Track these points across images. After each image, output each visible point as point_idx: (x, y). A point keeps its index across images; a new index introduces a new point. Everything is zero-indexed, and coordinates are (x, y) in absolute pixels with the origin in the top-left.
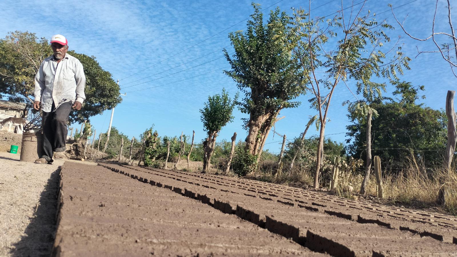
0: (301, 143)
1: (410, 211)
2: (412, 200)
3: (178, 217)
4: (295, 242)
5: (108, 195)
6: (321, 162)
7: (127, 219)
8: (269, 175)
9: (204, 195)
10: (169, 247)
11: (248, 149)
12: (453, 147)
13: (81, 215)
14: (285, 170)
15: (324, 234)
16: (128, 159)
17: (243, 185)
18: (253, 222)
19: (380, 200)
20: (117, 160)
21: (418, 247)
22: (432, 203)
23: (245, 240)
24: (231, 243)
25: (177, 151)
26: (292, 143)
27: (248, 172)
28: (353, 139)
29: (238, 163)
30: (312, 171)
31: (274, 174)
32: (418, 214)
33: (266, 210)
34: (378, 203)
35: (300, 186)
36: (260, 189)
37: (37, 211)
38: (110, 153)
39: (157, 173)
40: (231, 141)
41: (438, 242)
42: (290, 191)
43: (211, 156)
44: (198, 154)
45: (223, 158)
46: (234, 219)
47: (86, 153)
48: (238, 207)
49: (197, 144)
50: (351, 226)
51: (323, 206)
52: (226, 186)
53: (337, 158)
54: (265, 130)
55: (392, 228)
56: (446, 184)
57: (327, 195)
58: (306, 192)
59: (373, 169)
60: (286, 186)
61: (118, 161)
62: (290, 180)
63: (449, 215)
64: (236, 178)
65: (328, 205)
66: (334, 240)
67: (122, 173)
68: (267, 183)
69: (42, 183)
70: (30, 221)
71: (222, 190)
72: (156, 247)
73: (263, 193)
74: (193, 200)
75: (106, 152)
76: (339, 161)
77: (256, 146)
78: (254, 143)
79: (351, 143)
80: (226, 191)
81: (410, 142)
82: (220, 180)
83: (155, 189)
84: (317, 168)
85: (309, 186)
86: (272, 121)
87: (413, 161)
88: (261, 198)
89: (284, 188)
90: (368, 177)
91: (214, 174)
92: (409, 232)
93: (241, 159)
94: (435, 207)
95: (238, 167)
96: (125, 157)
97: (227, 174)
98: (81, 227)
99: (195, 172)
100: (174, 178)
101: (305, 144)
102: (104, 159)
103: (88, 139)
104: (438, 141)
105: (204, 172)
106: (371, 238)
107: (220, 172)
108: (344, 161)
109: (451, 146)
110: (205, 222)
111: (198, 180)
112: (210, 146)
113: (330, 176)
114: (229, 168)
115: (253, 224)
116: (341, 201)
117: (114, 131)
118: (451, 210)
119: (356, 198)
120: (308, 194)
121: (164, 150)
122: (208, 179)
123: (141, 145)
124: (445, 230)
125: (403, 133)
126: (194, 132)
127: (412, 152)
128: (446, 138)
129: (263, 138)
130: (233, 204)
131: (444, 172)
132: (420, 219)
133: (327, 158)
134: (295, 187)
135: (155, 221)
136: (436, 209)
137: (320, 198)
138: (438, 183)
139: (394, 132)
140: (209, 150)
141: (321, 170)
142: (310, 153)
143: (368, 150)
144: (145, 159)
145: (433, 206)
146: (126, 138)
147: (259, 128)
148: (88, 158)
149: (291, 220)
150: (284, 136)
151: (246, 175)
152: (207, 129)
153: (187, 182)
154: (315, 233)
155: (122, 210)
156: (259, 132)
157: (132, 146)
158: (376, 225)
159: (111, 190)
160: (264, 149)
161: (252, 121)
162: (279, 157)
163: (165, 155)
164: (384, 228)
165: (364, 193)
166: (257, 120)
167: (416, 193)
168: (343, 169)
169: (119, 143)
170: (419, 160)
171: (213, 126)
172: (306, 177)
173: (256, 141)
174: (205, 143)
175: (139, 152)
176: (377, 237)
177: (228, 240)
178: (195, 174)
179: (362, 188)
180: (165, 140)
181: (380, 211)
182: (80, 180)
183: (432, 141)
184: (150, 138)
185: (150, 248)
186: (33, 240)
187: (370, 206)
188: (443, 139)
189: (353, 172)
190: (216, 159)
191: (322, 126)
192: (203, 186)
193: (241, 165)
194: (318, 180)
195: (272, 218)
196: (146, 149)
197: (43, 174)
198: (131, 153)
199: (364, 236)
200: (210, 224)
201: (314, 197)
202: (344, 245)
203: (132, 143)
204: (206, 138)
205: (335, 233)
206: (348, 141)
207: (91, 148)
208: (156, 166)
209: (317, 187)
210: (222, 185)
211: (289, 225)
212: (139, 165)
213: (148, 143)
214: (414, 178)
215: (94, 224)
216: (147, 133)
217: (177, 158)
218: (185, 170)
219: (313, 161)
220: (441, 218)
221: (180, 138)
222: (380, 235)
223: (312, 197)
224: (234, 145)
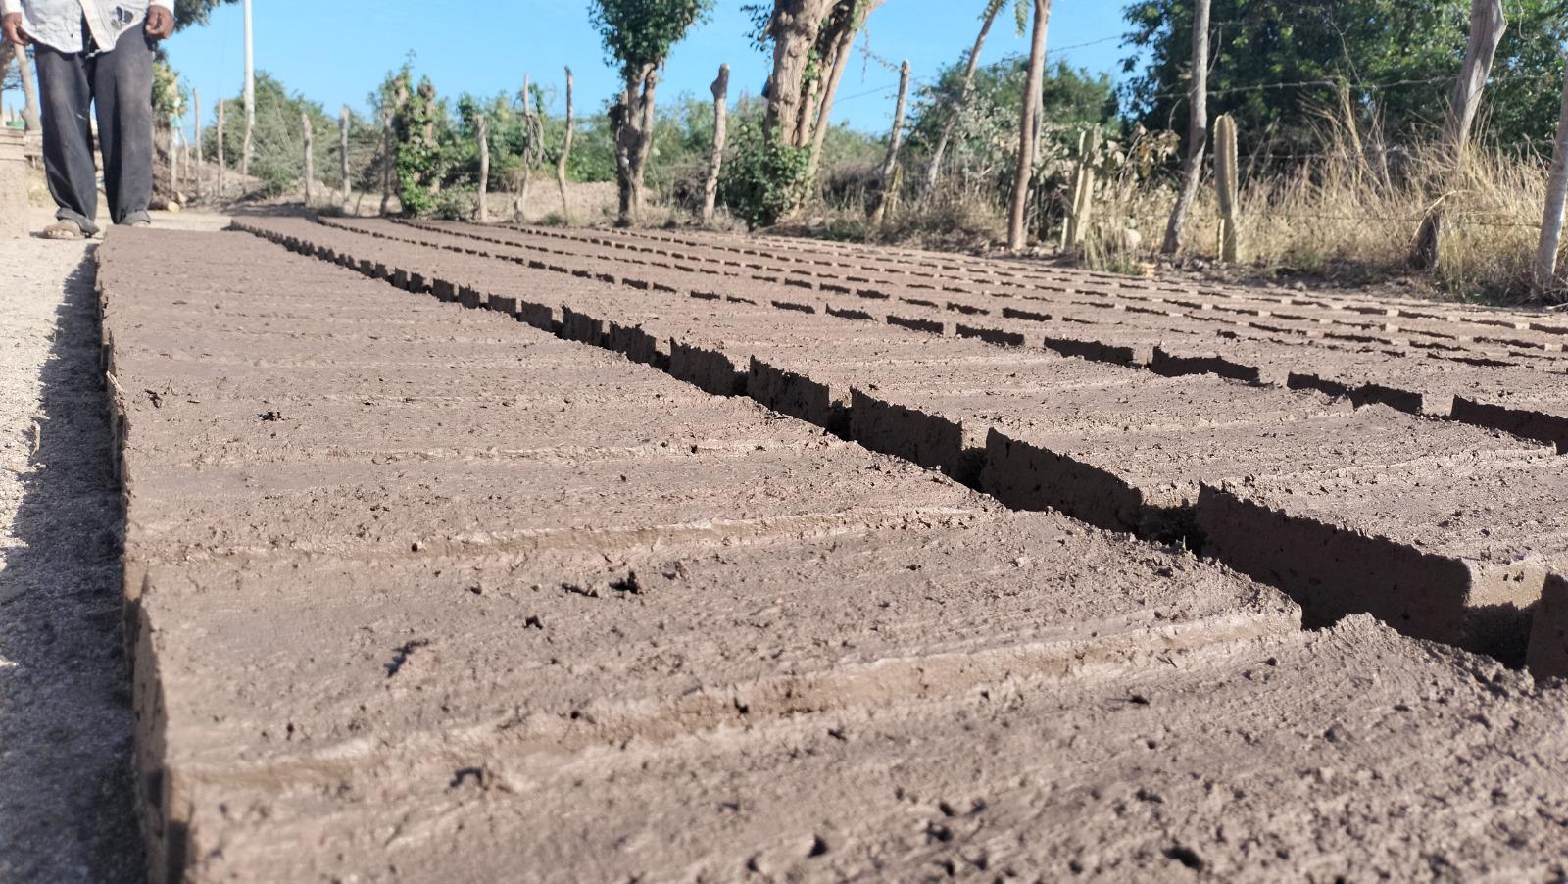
0: (963, 88)
1: (1323, 301)
2: (1333, 261)
3: (552, 431)
4: (949, 480)
5: (289, 366)
6: (1036, 153)
7: (369, 460)
8: (854, 214)
9: (632, 326)
10: (531, 556)
11: (776, 123)
12: (1485, 63)
13: (202, 468)
14: (911, 191)
15: (1042, 435)
16: (338, 194)
17: (765, 263)
18: (808, 420)
19: (1228, 268)
20: (300, 197)
21: (1345, 448)
22: (1397, 264)
23: (785, 494)
24: (739, 512)
25: (518, 147)
26: (934, 90)
27: (781, 209)
28: (1146, 57)
29: (742, 182)
30: (1004, 186)
31: (871, 209)
32: (1347, 308)
33: (850, 363)
34: (1221, 280)
35: (961, 246)
36: (825, 270)
37: (42, 446)
38: (267, 175)
39: (454, 242)
40: (711, 98)
41: (1405, 418)
42: (928, 270)
43: (644, 161)
44: (596, 153)
45: (688, 161)
46: (744, 413)
47: (181, 181)
48: (754, 362)
49: (588, 117)
50: (1130, 392)
51: (1037, 317)
52: (708, 272)
53: (1089, 135)
54: (834, 47)
55: (1265, 386)
56: (1447, 198)
57: (1052, 269)
58: (982, 266)
59: (1211, 164)
60: (914, 252)
61: (303, 204)
62: (928, 228)
63: (1447, 300)
64: (739, 237)
65: (1058, 307)
66: (1074, 455)
67: (326, 255)
68: (849, 246)
69: (37, 325)
70: (25, 487)
71: (694, 295)
72: (487, 563)
73: (839, 290)
74: (598, 351)
75: (252, 172)
76: (1097, 141)
77: (801, 111)
78: (796, 99)
79: (1140, 71)
80: (709, 297)
81: (1338, 52)
82: (683, 249)
83: (456, 319)
84: (1018, 175)
85: (994, 244)
86: (856, 9)
87: (1344, 125)
88: (833, 313)
89: (909, 259)
90: (1191, 193)
91: (660, 228)
92: (1317, 392)
93: (752, 163)
94: (1403, 280)
95: (745, 196)
96: (326, 182)
97: (706, 222)
98: (208, 520)
99: (592, 226)
100: (519, 261)
101: (977, 90)
102: (249, 197)
103: (172, 125)
104: (1437, 42)
105: (622, 223)
106: (1194, 430)
107: (683, 216)
108: (1112, 145)
109: (1478, 63)
110: (647, 441)
111: (606, 258)
112: (636, 124)
113: (1064, 199)
114: (711, 200)
115: (809, 426)
116: (1100, 289)
117: (267, 91)
118: (1454, 283)
119: (1149, 269)
120: (991, 273)
121: (467, 150)
122: (643, 250)
123: (377, 135)
124: (1430, 371)
125: (1318, 20)
126: (569, 72)
127: (1345, 90)
128: (1465, 30)
129: (826, 80)
130: (741, 352)
131: (1446, 156)
132: (1354, 325)
133: (1055, 137)
134: (946, 250)
135: (470, 458)
136: (1406, 283)
137: (1030, 286)
138: (1421, 195)
139: (1289, 19)
140: (633, 141)
141: (1032, 184)
142: (994, 123)
143: (1195, 95)
144: (404, 190)
145: (1398, 275)
146: (316, 113)
147: (809, 40)
148: (191, 200)
149: (935, 394)
150: (904, 65)
151: (773, 223)
152: (617, 55)
153: (566, 271)
154: (1013, 435)
155: (349, 426)
156: (809, 58)
157: (345, 142)
158: (1213, 377)
159: (294, 343)
160: (833, 118)
161: (784, 16)
162: (887, 142)
163: (474, 166)
164: (1238, 387)
165: (1174, 251)
166: (801, 8)
167: (1346, 237)
168: (1107, 171)
169: (294, 132)
170: (1365, 115)
171: (637, 45)
172: (982, 212)
173: (804, 94)
174: (617, 113)
175: (376, 162)
176: (1215, 424)
177: (727, 502)
178: (593, 234)
179: (1171, 233)
180: (466, 109)
181: (1226, 310)
182: (177, 311)
183: (1415, 42)
184: (407, 107)
185: (466, 567)
186: (48, 560)
187: (1192, 294)
188: (1451, 35)
189: (1141, 179)
190: (662, 169)
191: (1037, 17)
192: (625, 281)
193: (754, 187)
194: (1025, 218)
195: (873, 395)
196: (398, 149)
197: (36, 288)
198: (347, 167)
199: (1174, 427)
200: (663, 445)
201: (1009, 284)
202: (1108, 469)
203: (345, 132)
204: (618, 92)
205: (1080, 425)
206: (1129, 65)
207: (193, 163)
208: (448, 214)
209: (1020, 243)
210: (691, 270)
211: (929, 413)
212: (385, 214)
213: (402, 126)
214: (1346, 186)
215: (254, 495)
216: (392, 87)
217: (519, 175)
218: (554, 221)
219: (1005, 152)
220: (1420, 315)
221: (521, 95)
222: (1223, 416)
223: (1004, 284)
224: (723, 112)
